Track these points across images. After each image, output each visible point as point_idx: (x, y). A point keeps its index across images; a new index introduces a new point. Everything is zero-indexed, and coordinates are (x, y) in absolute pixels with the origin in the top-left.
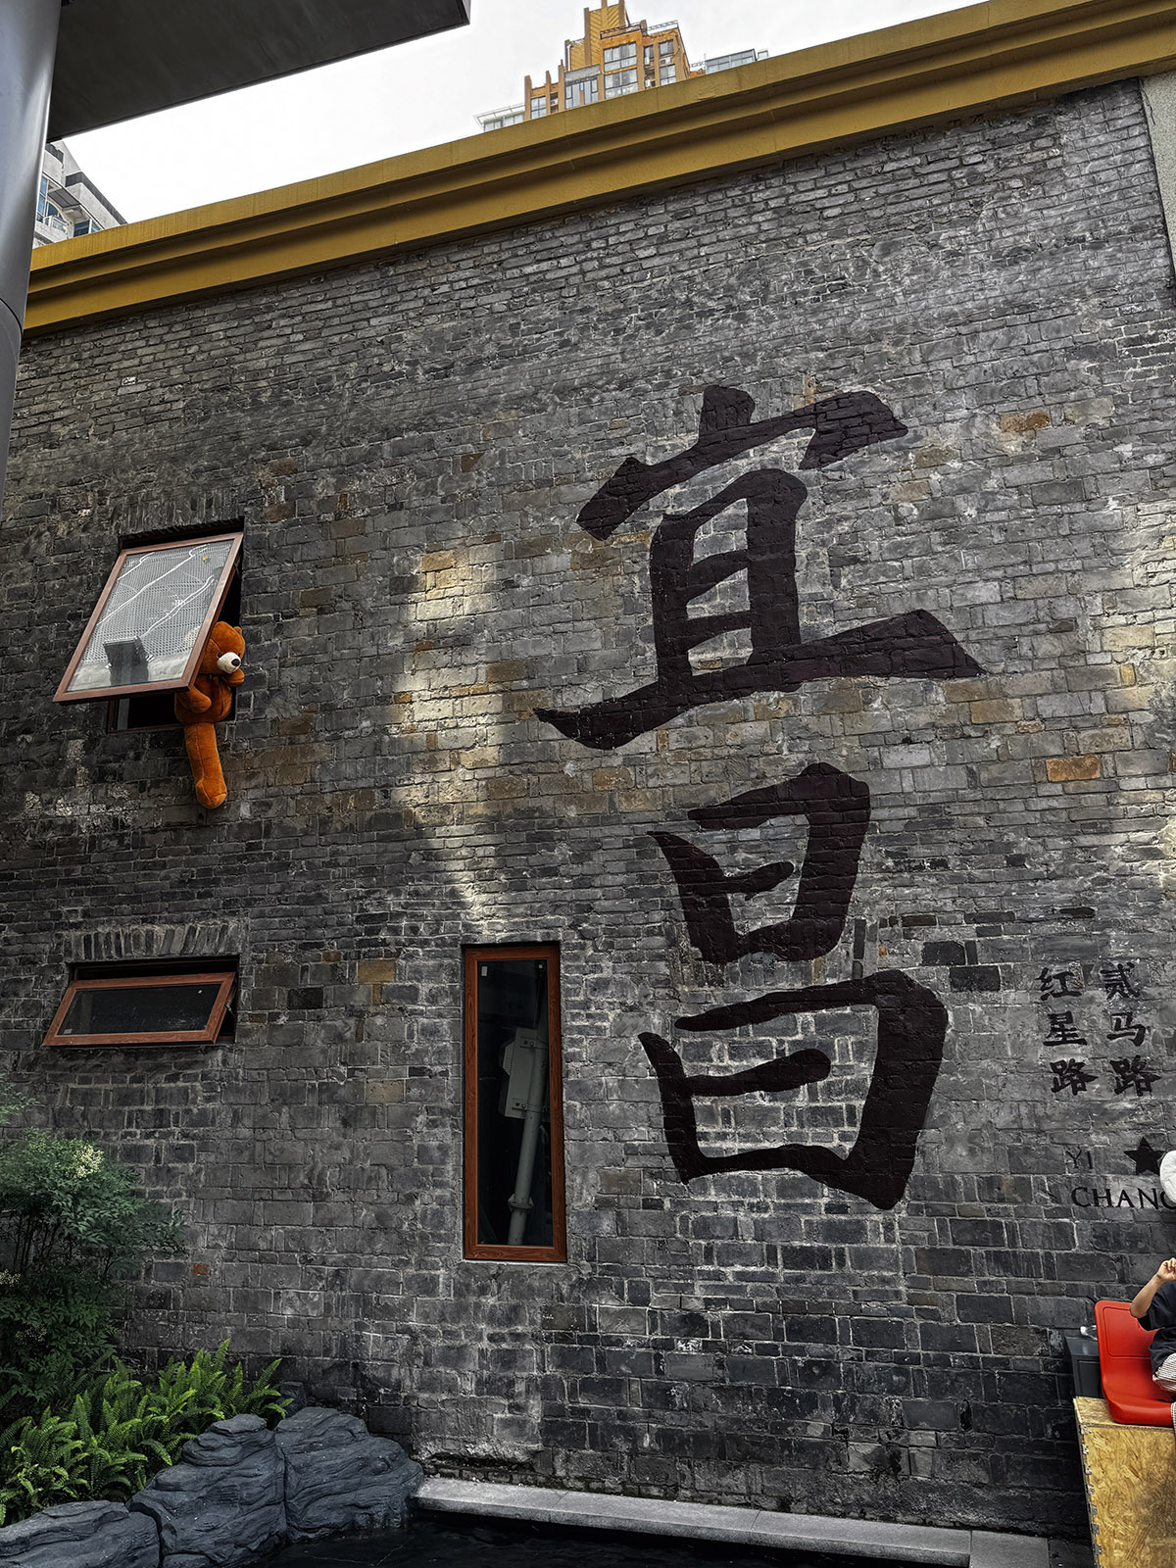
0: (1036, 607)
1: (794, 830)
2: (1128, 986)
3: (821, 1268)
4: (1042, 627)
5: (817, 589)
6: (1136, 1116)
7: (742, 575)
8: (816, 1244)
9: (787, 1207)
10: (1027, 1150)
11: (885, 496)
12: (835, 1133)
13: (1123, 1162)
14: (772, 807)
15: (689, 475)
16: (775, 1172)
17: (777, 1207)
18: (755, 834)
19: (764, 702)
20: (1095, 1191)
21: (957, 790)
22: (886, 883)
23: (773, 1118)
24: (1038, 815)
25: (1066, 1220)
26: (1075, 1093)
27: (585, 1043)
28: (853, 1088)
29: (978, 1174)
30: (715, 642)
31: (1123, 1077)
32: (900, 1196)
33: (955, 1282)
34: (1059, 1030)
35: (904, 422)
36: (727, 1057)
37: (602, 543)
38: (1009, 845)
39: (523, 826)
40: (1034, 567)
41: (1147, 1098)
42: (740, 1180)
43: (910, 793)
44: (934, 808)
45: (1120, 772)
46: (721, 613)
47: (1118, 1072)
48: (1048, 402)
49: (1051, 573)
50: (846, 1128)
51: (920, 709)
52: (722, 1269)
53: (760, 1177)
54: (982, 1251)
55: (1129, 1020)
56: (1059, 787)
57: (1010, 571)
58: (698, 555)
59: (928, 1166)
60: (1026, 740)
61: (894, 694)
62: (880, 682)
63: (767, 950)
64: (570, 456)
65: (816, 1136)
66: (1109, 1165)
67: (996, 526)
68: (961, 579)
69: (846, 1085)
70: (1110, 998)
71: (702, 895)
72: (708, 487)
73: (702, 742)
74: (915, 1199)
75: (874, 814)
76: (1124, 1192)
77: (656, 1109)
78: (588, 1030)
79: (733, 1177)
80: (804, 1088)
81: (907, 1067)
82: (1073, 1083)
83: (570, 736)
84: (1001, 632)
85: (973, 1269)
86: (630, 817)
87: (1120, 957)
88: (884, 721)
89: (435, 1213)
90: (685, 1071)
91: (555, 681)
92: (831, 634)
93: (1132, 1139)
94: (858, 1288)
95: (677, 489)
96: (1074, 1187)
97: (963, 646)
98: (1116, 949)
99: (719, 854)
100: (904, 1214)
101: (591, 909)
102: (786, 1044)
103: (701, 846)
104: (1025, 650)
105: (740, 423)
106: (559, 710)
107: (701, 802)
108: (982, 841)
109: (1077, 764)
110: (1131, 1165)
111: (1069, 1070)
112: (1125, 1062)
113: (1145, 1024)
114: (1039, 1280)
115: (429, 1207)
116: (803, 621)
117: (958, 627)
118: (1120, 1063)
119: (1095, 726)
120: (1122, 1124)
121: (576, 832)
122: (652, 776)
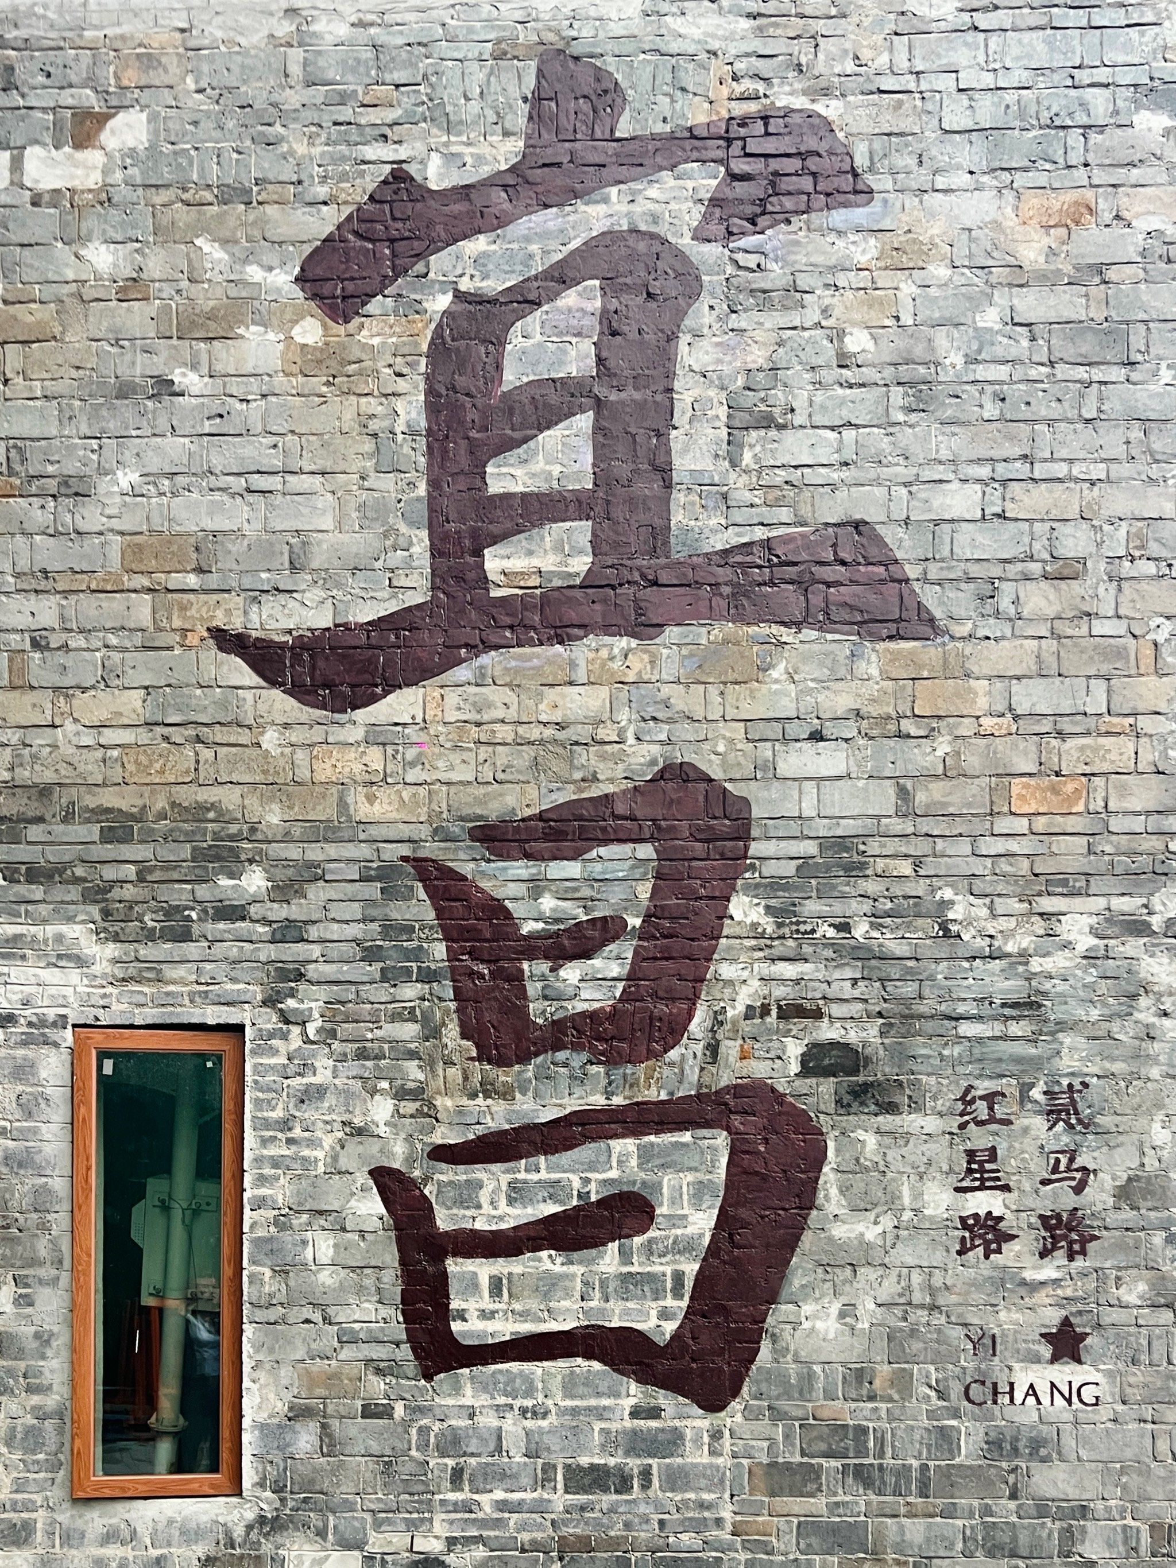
0: (1032, 533)
1: (633, 867)
2: (1076, 1113)
3: (617, 1492)
4: (1036, 568)
5: (705, 464)
6: (1060, 1286)
7: (584, 421)
8: (612, 1462)
9: (574, 1411)
10: (913, 1332)
11: (826, 312)
12: (653, 1308)
13: (1036, 1347)
14: (604, 830)
15: (502, 222)
16: (561, 1363)
17: (562, 1412)
18: (572, 869)
19: (604, 653)
20: (995, 1385)
21: (878, 817)
22: (761, 954)
23: (565, 1289)
24: (988, 862)
25: (954, 1423)
26: (987, 1257)
27: (282, 1181)
28: (683, 1247)
29: (843, 1364)
30: (529, 539)
31: (1052, 1237)
32: (736, 1392)
33: (797, 1505)
34: (976, 1171)
35: (870, 180)
36: (503, 1202)
37: (341, 329)
38: (945, 905)
39: (186, 833)
40: (1037, 466)
41: (1079, 1263)
42: (511, 1378)
43: (811, 818)
44: (840, 843)
45: (1112, 806)
46: (544, 488)
47: (1046, 1229)
48: (1096, 181)
49: (1060, 480)
50: (669, 1302)
51: (840, 685)
52: (476, 1497)
53: (539, 1371)
54: (835, 1463)
55: (1072, 1160)
56: (1025, 821)
57: (1000, 467)
58: (512, 377)
59: (779, 1353)
60: (988, 746)
61: (805, 658)
62: (786, 635)
63: (576, 1047)
64: (285, 148)
65: (626, 1312)
66: (1018, 1351)
67: (989, 389)
68: (927, 474)
69: (674, 1242)
70: (1050, 1129)
71: (483, 961)
72: (534, 248)
73: (500, 713)
74: (756, 1398)
75: (756, 848)
76: (1031, 1386)
77: (391, 1279)
78: (288, 1162)
79: (501, 1371)
80: (613, 1246)
81: (762, 1217)
82: (987, 1244)
83: (273, 683)
84: (975, 570)
85: (824, 1488)
86: (374, 832)
87: (1073, 1074)
88: (785, 701)
89: (29, 1431)
90: (439, 1222)
91: (247, 582)
92: (719, 547)
93: (1052, 1318)
94: (666, 1516)
95: (480, 244)
96: (969, 1380)
97: (916, 586)
98: (1067, 1063)
99: (515, 899)
100: (739, 1418)
101: (300, 976)
102: (593, 1184)
103: (485, 884)
104: (1005, 603)
105: (598, 134)
106: (254, 634)
107: (493, 811)
108: (906, 897)
109: (1055, 790)
110: (1046, 1351)
111: (984, 1226)
112: (1058, 1216)
113: (1091, 1167)
114: (909, 1499)
115: (19, 1421)
116: (678, 517)
117: (912, 555)
118: (1051, 1217)
119: (1088, 733)
120: (1042, 1297)
121: (276, 850)
122: (412, 764)
